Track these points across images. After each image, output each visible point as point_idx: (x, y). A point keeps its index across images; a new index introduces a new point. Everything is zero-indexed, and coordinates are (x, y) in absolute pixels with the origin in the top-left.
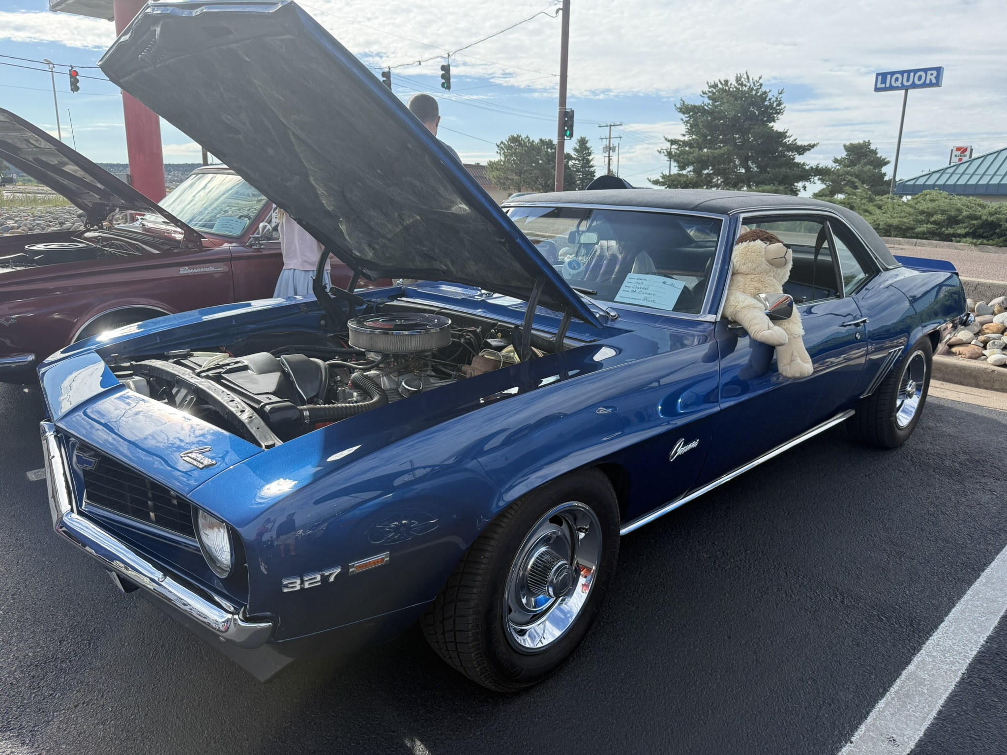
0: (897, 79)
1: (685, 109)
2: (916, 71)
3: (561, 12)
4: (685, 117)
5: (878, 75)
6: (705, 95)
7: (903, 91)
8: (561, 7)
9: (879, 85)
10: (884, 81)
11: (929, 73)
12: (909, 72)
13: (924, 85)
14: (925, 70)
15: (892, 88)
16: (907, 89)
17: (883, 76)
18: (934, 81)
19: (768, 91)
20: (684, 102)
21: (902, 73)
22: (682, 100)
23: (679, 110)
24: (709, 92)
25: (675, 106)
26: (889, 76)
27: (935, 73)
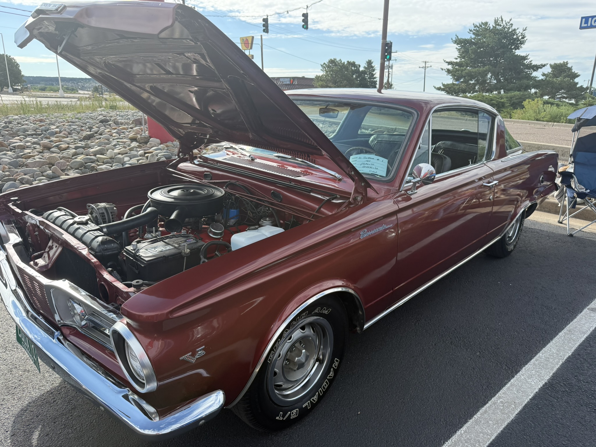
1: (458, 41)
4: (458, 47)
5: (582, 18)
6: (471, 32)
9: (583, 25)
10: (586, 22)
15: (592, 27)
17: (586, 19)
19: (516, 28)
20: (457, 37)
22: (456, 35)
23: (454, 42)
24: (474, 30)
25: (452, 39)
26: (590, 19)
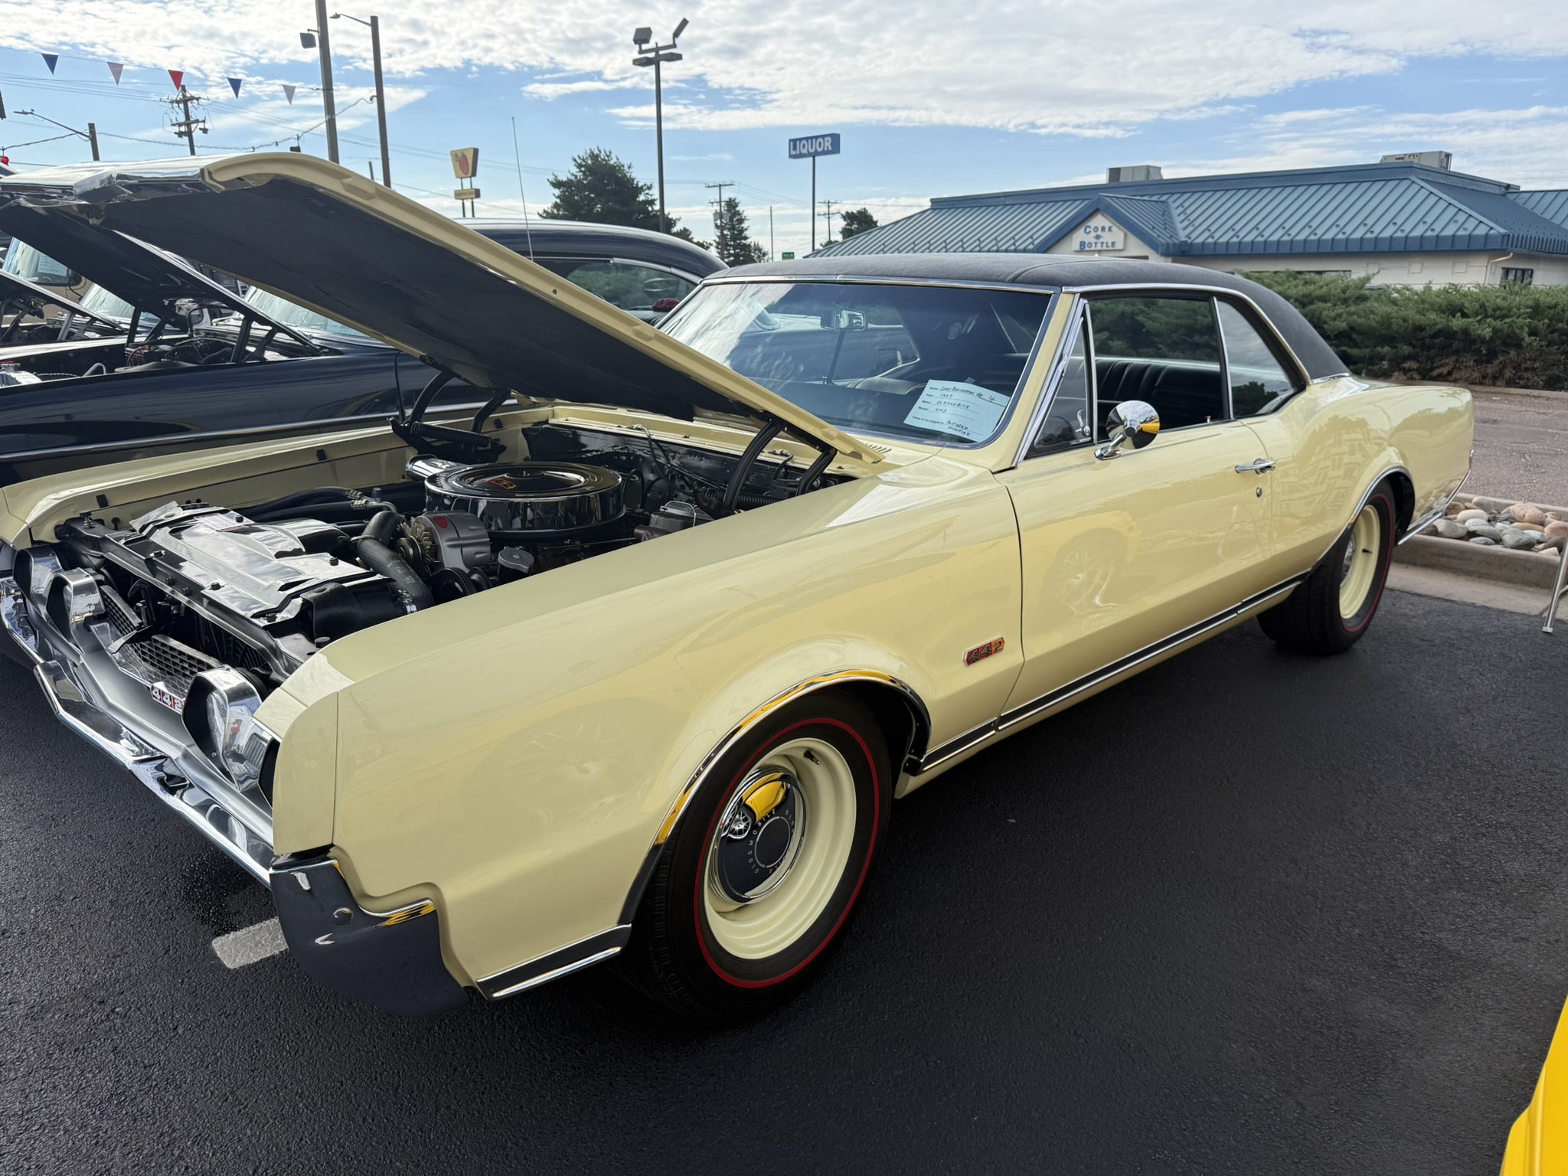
0: (804, 146)
1: (559, 184)
2: (816, 137)
3: (375, 99)
4: (557, 191)
5: (790, 141)
7: (811, 159)
8: (375, 94)
9: (793, 153)
10: (795, 148)
11: (826, 139)
12: (812, 138)
13: (824, 153)
14: (823, 137)
15: (801, 156)
16: (814, 156)
17: (794, 142)
18: (830, 148)
20: (556, 176)
21: (807, 139)
23: (552, 185)
24: (581, 166)
25: (549, 181)
26: (798, 143)
27: (829, 139)
